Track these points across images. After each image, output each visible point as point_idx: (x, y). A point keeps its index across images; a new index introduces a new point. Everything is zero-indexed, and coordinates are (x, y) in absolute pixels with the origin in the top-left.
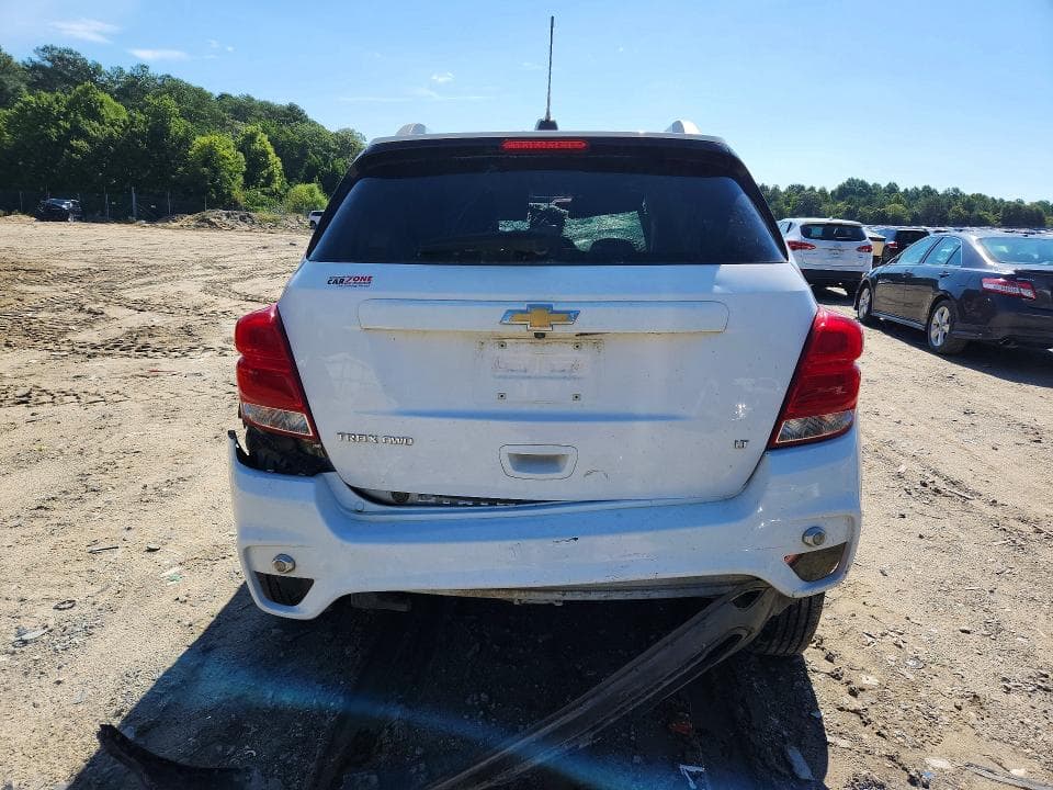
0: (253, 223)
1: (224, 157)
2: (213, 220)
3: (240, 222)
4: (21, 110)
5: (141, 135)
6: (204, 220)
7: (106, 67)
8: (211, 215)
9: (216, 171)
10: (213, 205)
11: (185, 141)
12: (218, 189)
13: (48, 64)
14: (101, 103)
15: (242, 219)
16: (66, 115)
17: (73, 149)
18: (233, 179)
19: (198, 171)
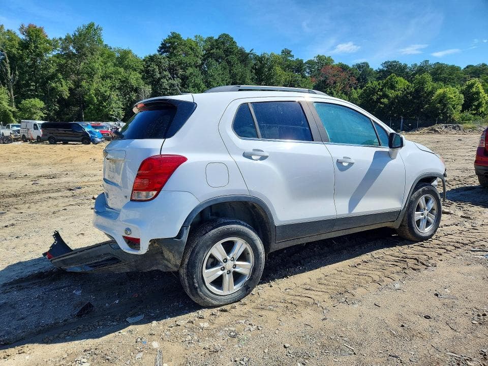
0: (460, 130)
1: (450, 98)
2: (437, 129)
3: (453, 130)
4: (365, 90)
5: (411, 93)
6: (432, 130)
7: (409, 65)
8: (436, 127)
9: (445, 105)
10: (440, 122)
11: (431, 93)
12: (445, 114)
13: (385, 69)
14: (397, 82)
15: (454, 128)
16: (381, 90)
17: (381, 103)
18: (454, 109)
19: (435, 106)
